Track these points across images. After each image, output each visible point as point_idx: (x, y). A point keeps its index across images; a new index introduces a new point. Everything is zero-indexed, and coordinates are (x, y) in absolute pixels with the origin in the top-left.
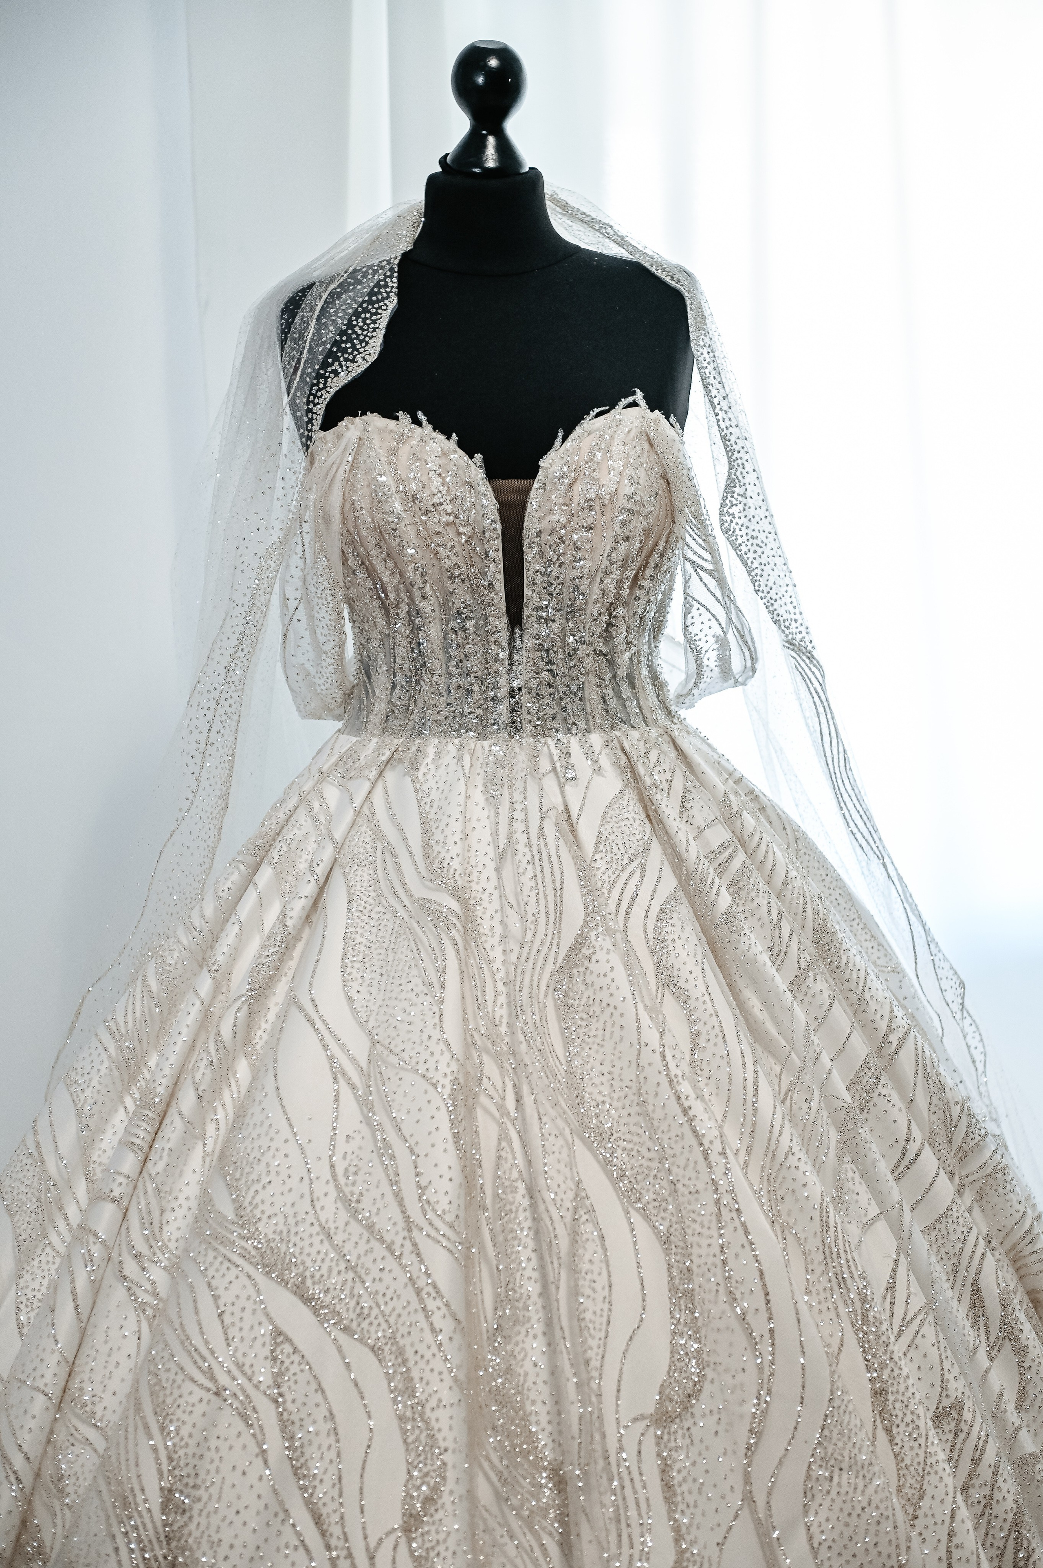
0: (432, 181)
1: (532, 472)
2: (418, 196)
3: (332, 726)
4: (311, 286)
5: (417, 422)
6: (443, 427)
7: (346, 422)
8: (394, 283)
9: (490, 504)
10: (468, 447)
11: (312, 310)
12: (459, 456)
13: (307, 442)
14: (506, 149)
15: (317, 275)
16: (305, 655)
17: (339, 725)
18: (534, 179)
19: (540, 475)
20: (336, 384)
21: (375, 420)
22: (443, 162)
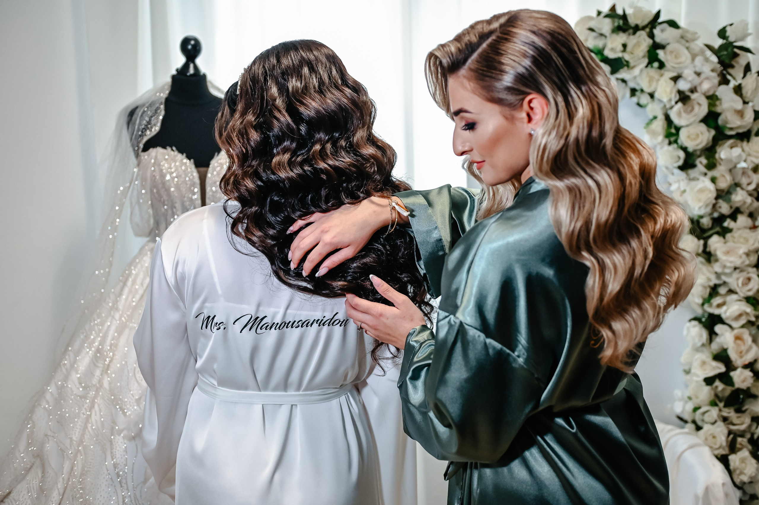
0: (174, 77)
1: (207, 165)
2: (169, 80)
3: (145, 240)
4: (136, 108)
5: (172, 150)
6: (181, 151)
7: (151, 150)
8: (162, 107)
9: (196, 174)
10: (189, 157)
11: (138, 115)
12: (185, 161)
13: (137, 156)
14: (196, 68)
15: (138, 103)
16: (137, 219)
17: (148, 239)
18: (204, 76)
19: (211, 166)
20: (145, 139)
21: (160, 150)
22: (177, 70)
